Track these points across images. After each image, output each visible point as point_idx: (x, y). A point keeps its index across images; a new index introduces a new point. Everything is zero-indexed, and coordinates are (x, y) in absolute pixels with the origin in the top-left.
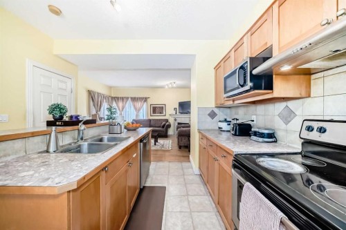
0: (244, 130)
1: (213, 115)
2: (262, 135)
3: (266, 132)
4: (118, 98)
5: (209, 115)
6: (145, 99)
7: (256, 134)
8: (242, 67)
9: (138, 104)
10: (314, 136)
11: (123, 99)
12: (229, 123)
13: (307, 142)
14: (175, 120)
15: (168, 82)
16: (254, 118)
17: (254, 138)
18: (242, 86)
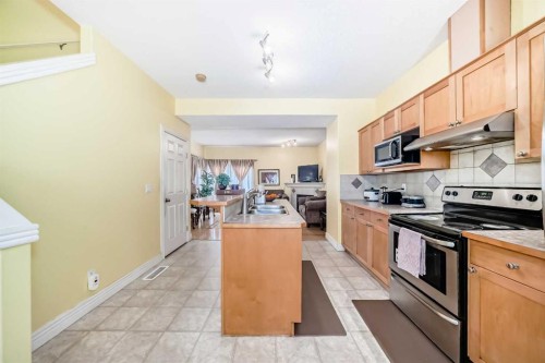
0: (394, 198)
1: (357, 184)
2: (412, 202)
3: (416, 198)
4: (213, 161)
5: (353, 183)
6: (251, 163)
7: (406, 201)
8: (394, 142)
9: (242, 169)
10: (451, 199)
11: (220, 162)
12: (377, 192)
13: (448, 205)
14: (294, 191)
15: (286, 140)
16: (404, 186)
17: (404, 204)
18: (395, 158)
